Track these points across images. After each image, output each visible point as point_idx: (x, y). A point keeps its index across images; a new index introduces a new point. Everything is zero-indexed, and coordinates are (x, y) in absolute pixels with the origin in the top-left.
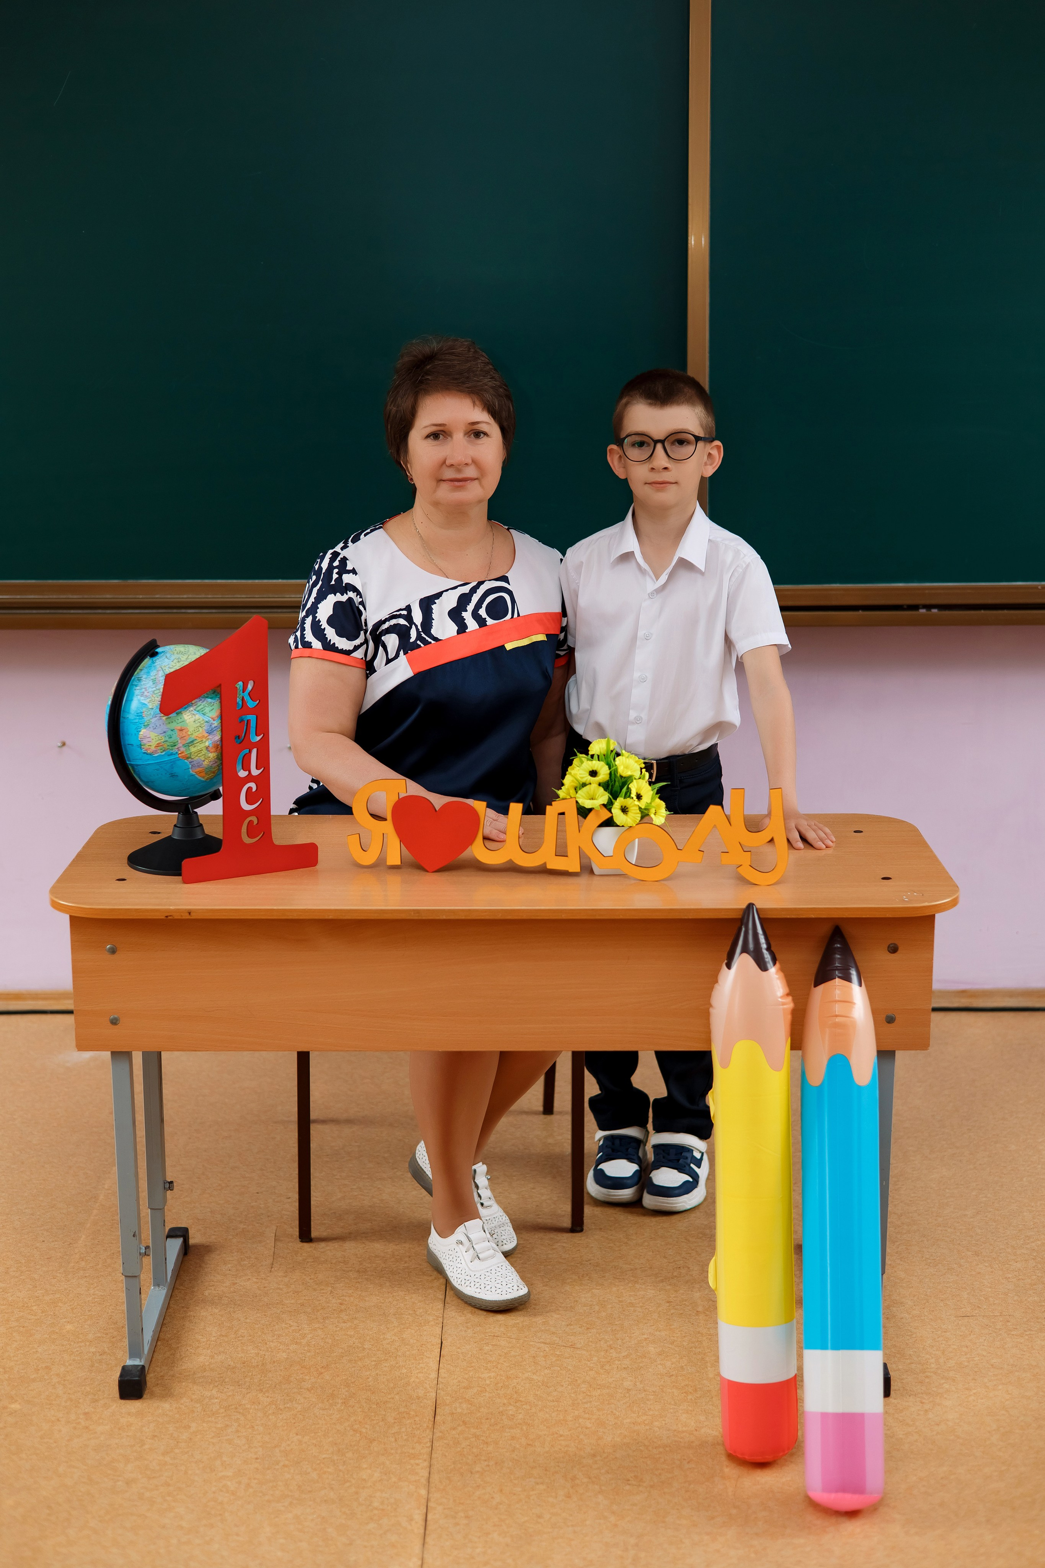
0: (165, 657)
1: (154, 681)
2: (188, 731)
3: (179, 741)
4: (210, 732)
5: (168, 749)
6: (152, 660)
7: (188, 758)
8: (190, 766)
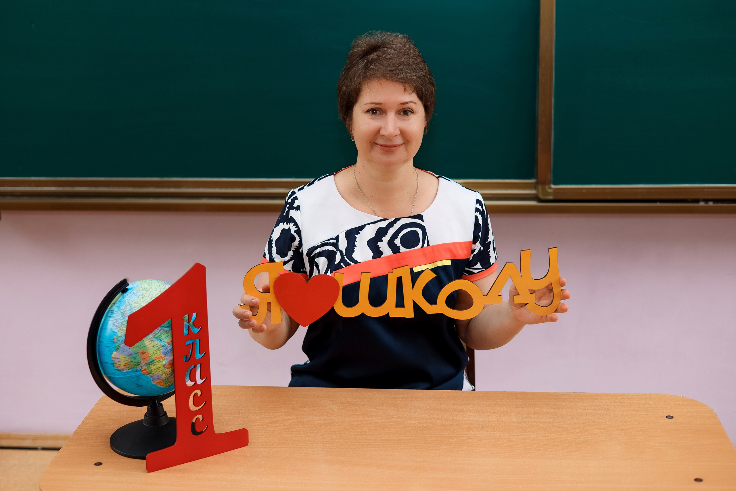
0: (132, 294)
1: (123, 314)
2: (149, 354)
3: (142, 362)
4: (165, 354)
5: (134, 367)
6: (123, 295)
7: (149, 374)
8: (152, 379)
